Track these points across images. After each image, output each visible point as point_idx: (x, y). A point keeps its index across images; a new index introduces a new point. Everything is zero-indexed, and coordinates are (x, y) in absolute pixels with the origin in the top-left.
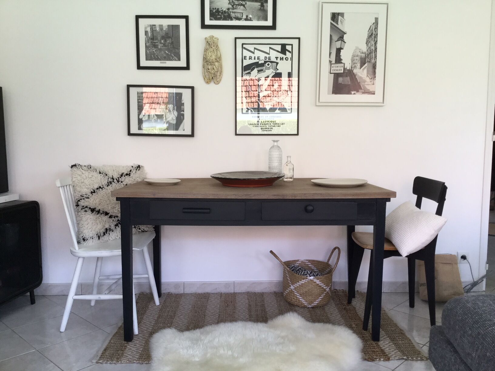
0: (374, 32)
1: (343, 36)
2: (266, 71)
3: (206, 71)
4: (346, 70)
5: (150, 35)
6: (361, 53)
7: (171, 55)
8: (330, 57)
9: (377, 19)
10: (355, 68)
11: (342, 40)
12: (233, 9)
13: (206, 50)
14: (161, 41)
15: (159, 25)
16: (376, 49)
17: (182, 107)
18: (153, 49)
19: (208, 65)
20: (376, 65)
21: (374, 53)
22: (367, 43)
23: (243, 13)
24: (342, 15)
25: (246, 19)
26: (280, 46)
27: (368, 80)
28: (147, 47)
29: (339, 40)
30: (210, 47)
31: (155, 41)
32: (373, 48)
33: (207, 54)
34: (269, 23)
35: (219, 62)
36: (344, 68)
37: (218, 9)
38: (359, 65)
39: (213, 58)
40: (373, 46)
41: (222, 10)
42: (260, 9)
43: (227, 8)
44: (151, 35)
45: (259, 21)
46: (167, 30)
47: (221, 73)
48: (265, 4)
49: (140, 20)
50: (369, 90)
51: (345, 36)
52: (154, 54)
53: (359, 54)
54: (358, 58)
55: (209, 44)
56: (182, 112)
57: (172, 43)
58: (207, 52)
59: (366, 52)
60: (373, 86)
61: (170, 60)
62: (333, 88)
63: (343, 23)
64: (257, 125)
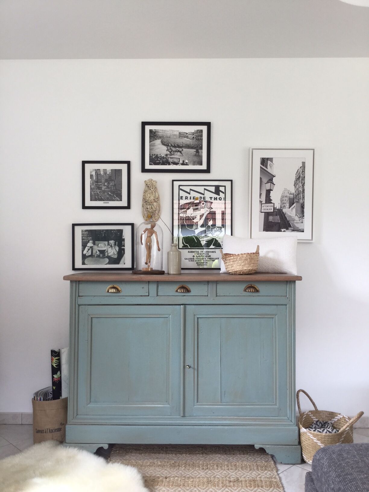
0: (301, 175)
1: (272, 179)
2: (201, 209)
3: (145, 210)
4: (275, 209)
5: (94, 178)
6: (289, 194)
7: (113, 196)
8: (260, 198)
9: (304, 163)
10: (285, 208)
11: (271, 183)
12: (171, 155)
13: (145, 192)
14: (104, 183)
15: (103, 169)
16: (304, 190)
17: (123, 242)
18: (97, 190)
19: (147, 204)
20: (304, 205)
21: (302, 194)
22: (295, 185)
23: (179, 158)
24: (271, 159)
25: (183, 164)
26: (214, 187)
27: (297, 218)
28: (92, 189)
29: (268, 182)
30: (149, 189)
31: (99, 184)
32: (301, 189)
33: (147, 195)
34: (204, 167)
35: (157, 202)
36: (274, 208)
37: (157, 155)
38: (287, 205)
39: (152, 199)
40: (301, 187)
41: (161, 156)
42: (195, 155)
43: (166, 154)
44: (96, 178)
45: (194, 165)
46: (110, 173)
47: (159, 212)
48: (200, 151)
49: (87, 165)
50: (298, 228)
51: (274, 178)
52: (98, 195)
53: (288, 195)
54: (287, 199)
55: (148, 186)
56: (123, 247)
57: (115, 185)
58: (147, 194)
59: (294, 193)
60: (302, 224)
61: (112, 201)
62: (264, 226)
63: (272, 167)
64: (192, 260)
